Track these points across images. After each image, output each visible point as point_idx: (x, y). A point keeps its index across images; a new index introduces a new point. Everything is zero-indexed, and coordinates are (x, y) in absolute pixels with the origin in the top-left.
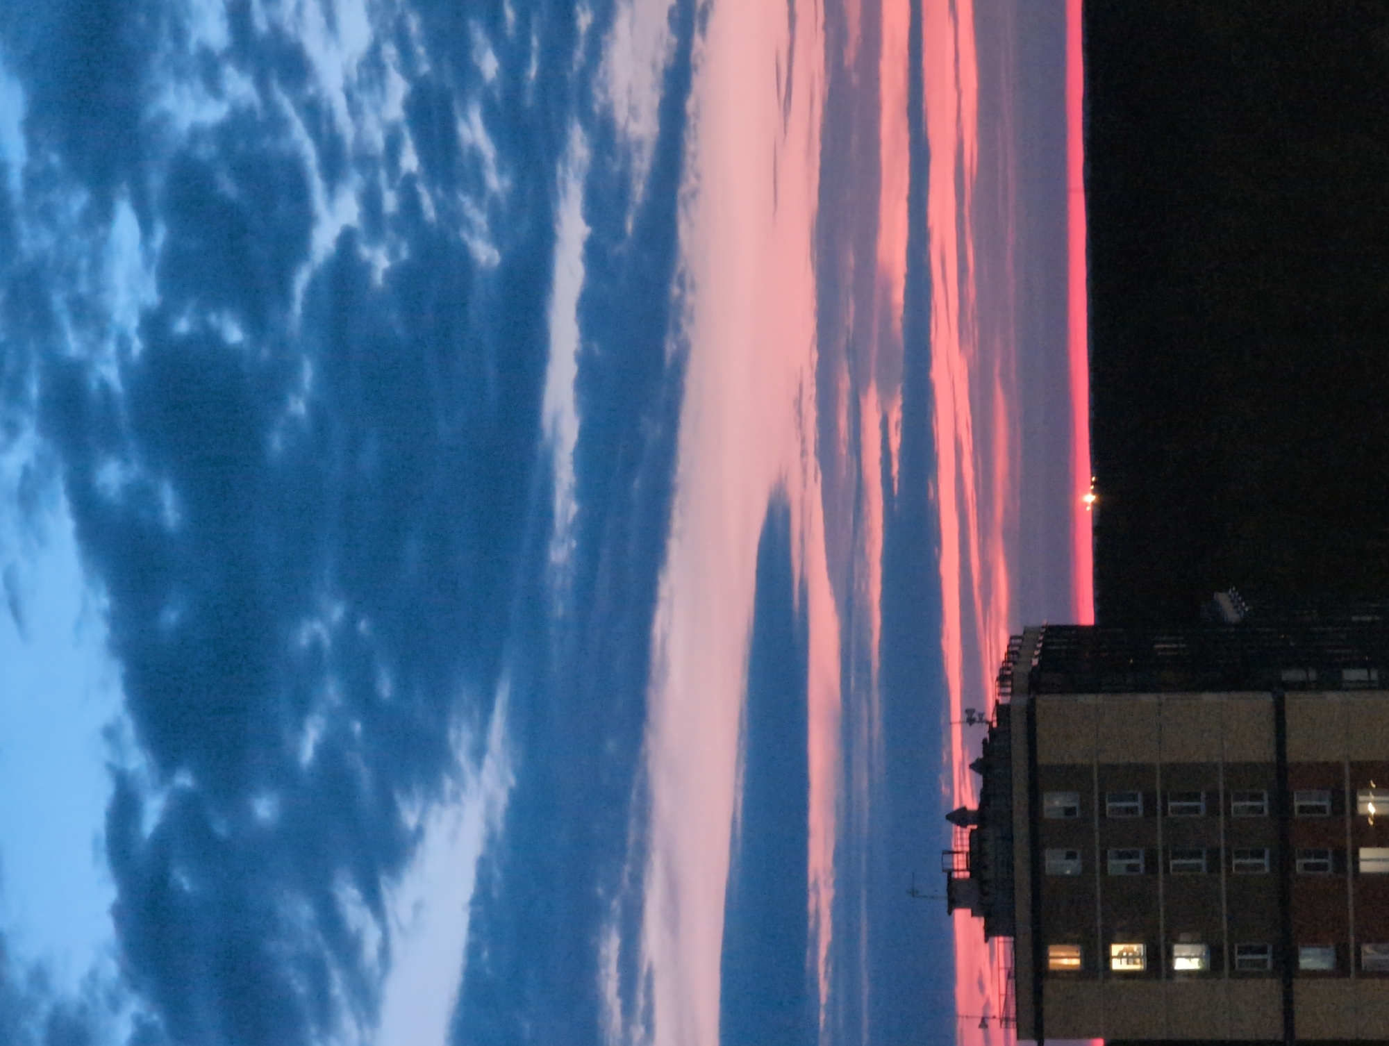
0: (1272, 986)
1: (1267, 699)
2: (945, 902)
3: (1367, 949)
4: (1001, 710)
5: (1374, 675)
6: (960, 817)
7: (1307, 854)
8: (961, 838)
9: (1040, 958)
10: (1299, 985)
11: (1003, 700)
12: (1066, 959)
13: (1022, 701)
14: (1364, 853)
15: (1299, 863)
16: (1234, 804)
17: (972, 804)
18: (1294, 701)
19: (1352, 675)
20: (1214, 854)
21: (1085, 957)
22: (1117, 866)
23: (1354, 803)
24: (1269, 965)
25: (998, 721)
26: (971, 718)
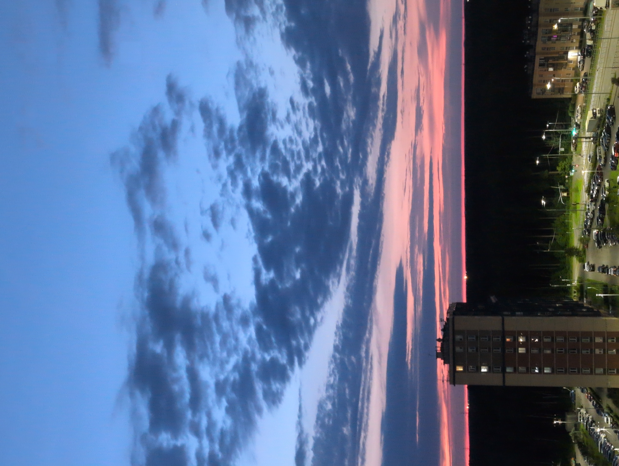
0: (501, 375)
1: (500, 318)
2: (436, 357)
3: (520, 368)
4: (447, 319)
5: (522, 313)
6: (439, 340)
7: (508, 349)
8: (439, 344)
9: (454, 368)
10: (506, 375)
11: (448, 317)
12: (460, 369)
13: (452, 317)
14: (520, 349)
15: (507, 350)
16: (494, 339)
17: (441, 337)
18: (506, 318)
19: (517, 313)
20: (489, 349)
21: (464, 368)
22: (470, 350)
23: (518, 339)
24: (500, 371)
25: (447, 321)
26: (441, 320)
